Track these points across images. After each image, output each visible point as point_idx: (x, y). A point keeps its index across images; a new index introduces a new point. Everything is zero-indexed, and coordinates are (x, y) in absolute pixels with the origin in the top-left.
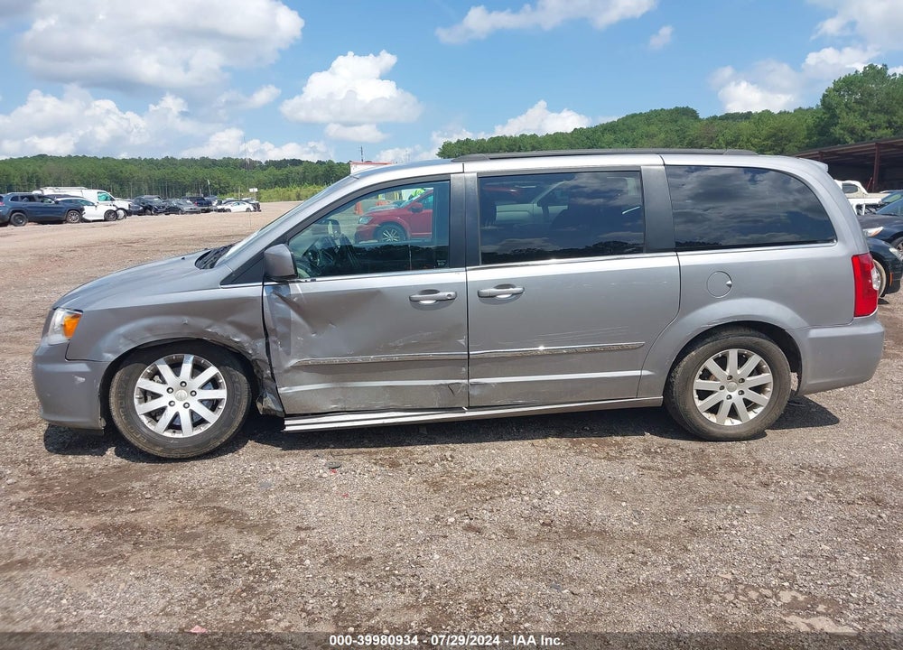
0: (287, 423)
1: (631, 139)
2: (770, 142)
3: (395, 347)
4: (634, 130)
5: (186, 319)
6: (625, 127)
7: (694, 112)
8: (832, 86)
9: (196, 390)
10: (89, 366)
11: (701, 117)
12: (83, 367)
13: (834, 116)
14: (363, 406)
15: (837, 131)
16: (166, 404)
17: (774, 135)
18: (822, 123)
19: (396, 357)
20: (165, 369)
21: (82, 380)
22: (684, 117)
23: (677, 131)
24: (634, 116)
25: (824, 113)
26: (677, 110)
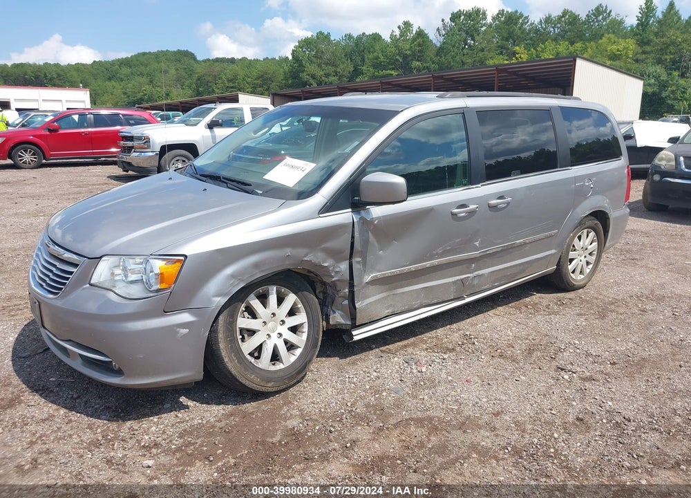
0: (354, 333)
1: (145, 73)
2: (259, 82)
3: (437, 254)
4: (146, 66)
5: (288, 251)
6: (138, 63)
7: (193, 54)
8: (297, 44)
9: (285, 319)
10: (193, 314)
11: (198, 59)
12: (186, 317)
13: (301, 65)
14: (407, 307)
15: (305, 76)
16: (264, 338)
17: (262, 76)
18: (294, 70)
19: (435, 262)
20: (256, 304)
21: (185, 331)
22: (185, 58)
23: (185, 69)
24: (144, 54)
25: (294, 63)
26: (179, 52)
